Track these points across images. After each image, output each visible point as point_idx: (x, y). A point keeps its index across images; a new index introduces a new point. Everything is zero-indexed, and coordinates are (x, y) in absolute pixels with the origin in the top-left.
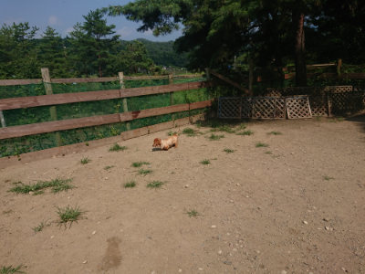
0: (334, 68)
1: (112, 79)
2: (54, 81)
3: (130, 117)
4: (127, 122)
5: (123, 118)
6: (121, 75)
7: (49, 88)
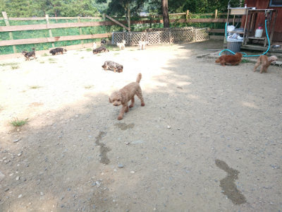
0: (185, 15)
1: (42, 19)
2: (10, 18)
3: (54, 40)
4: (53, 42)
5: (50, 40)
6: (47, 17)
7: (7, 23)
